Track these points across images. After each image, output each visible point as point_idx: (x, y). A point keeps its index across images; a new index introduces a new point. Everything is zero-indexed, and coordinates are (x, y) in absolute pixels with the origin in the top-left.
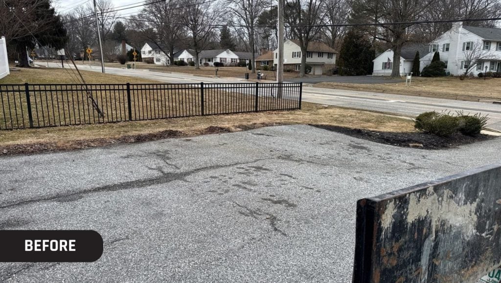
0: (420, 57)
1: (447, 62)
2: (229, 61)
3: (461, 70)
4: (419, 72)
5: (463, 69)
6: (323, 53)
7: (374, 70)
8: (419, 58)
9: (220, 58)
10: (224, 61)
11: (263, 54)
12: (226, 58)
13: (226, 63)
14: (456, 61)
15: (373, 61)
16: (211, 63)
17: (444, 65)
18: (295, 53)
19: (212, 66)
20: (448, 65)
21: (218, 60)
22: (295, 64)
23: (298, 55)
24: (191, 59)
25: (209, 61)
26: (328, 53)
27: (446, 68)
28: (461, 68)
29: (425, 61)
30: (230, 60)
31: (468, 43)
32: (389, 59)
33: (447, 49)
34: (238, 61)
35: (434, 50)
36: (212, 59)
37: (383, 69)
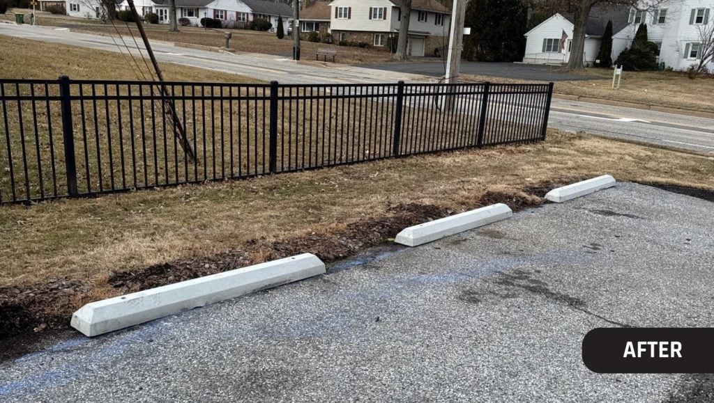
0: (613, 32)
1: (660, 44)
2: (231, 16)
3: (685, 60)
4: (611, 60)
5: (689, 57)
6: (427, 13)
7: (526, 52)
8: (611, 34)
9: (215, 10)
10: (222, 17)
11: (307, 7)
12: (226, 11)
13: (226, 22)
14: (677, 42)
15: (525, 35)
16: (195, 20)
17: (655, 48)
18: (376, 9)
19: (197, 26)
20: (662, 49)
21: (211, 15)
22: (374, 32)
23: (380, 15)
24: (151, 8)
25: (191, 14)
26: (436, 14)
27: (659, 55)
28: (685, 57)
29: (621, 40)
30: (235, 14)
31: (701, 11)
32: (564, 33)
33: (662, 20)
34: (251, 18)
35: (637, 20)
36: (198, 9)
37: (543, 51)
